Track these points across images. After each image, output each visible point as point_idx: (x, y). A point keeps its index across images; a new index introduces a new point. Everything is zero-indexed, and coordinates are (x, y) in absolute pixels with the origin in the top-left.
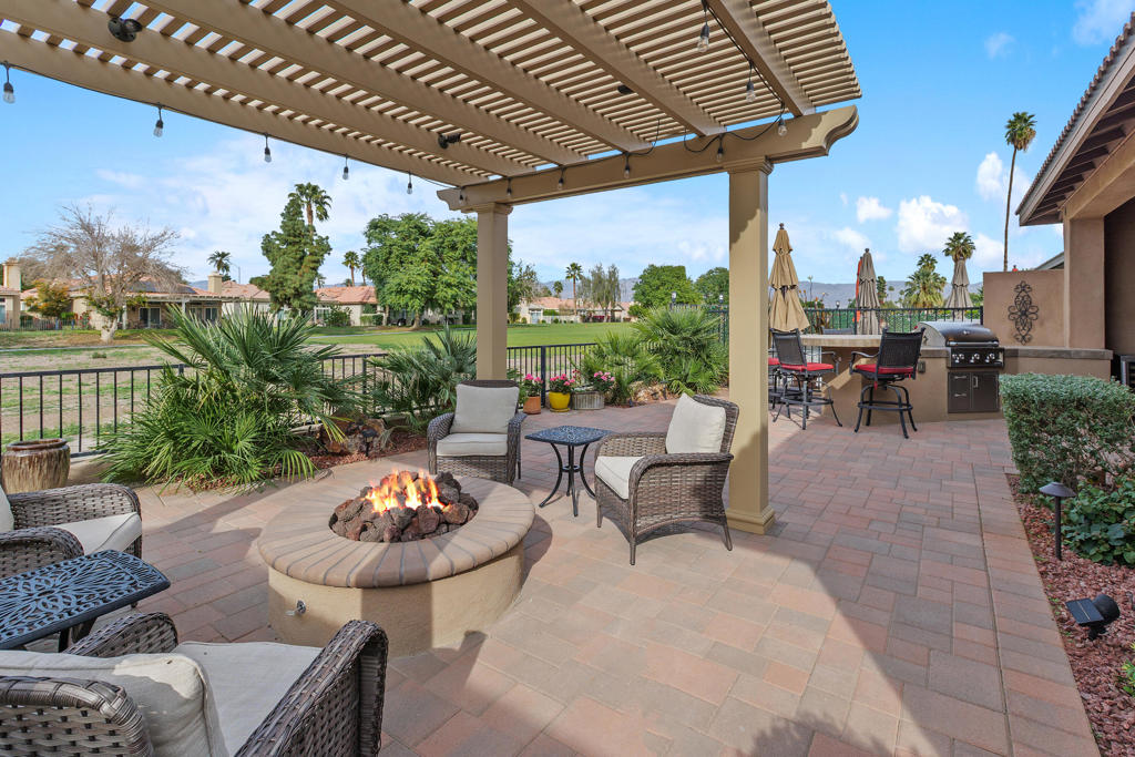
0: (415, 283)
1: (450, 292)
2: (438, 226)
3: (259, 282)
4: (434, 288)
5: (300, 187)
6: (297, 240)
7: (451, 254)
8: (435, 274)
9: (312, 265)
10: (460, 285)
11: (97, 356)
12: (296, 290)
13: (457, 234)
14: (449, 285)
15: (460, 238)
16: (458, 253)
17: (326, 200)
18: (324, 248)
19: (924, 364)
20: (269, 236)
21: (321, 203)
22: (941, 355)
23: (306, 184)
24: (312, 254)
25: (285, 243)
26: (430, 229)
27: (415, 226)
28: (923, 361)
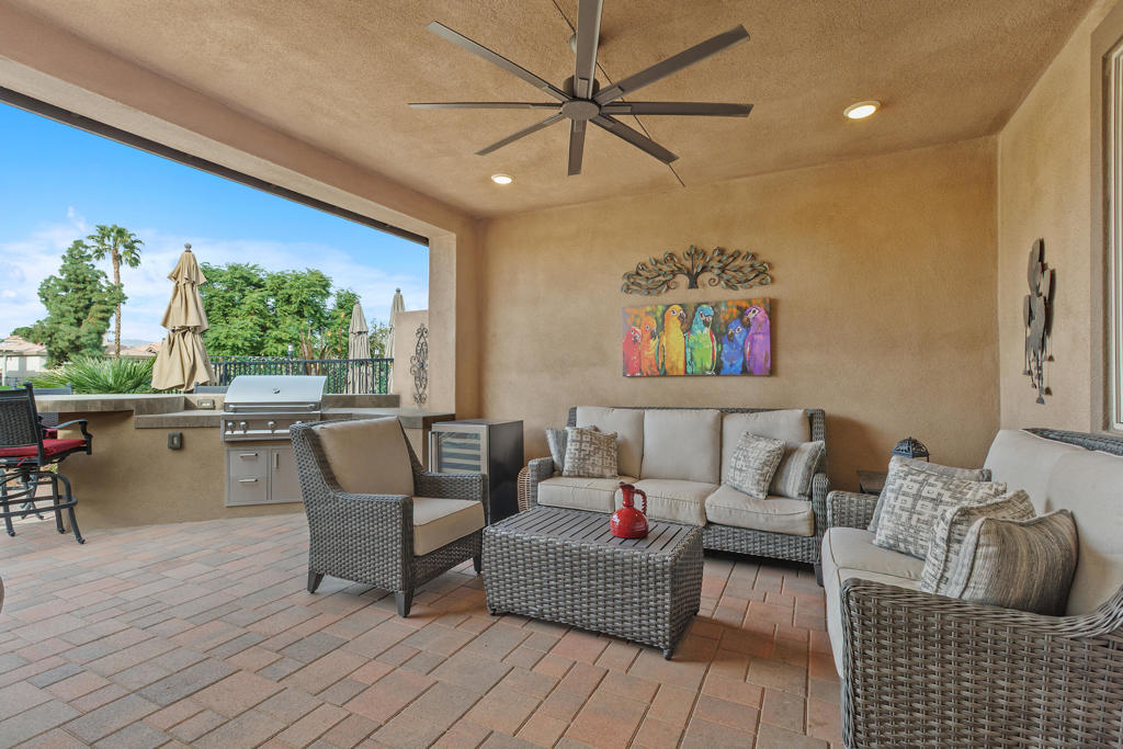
2: (273, 278)
3: (26, 333)
5: (102, 229)
6: (81, 286)
7: (285, 307)
8: (264, 328)
12: (72, 342)
14: (280, 341)
15: (294, 291)
16: (294, 307)
17: (136, 245)
18: (117, 297)
19: (181, 437)
20: (47, 281)
21: (130, 247)
22: (214, 424)
23: (110, 226)
24: (100, 303)
25: (66, 290)
26: (261, 280)
27: (242, 277)
28: (178, 432)
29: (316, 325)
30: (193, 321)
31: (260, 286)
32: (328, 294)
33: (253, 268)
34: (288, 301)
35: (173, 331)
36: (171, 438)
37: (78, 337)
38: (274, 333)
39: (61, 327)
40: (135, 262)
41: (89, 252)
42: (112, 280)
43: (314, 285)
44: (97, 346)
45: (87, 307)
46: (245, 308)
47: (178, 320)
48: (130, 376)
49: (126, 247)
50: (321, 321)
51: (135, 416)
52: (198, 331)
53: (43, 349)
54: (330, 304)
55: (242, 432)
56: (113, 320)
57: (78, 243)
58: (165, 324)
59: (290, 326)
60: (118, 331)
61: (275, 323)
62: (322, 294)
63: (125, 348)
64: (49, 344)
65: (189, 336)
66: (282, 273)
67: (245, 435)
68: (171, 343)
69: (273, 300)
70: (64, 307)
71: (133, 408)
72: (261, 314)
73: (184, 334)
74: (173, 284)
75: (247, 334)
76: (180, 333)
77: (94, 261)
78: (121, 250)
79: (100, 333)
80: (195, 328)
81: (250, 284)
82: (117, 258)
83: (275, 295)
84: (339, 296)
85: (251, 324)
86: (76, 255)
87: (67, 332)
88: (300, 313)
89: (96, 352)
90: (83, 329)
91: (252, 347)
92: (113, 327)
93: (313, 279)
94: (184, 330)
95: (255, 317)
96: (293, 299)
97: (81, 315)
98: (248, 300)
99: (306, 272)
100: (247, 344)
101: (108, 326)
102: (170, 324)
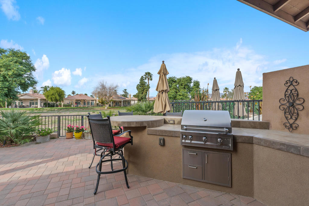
0: (170, 95)
1: (180, 97)
2: (178, 79)
3: (134, 96)
4: (176, 96)
5: (146, 73)
6: (143, 85)
7: (181, 87)
8: (176, 92)
9: (146, 91)
10: (183, 95)
11: (93, 112)
12: (141, 97)
13: (183, 81)
14: (180, 95)
15: (183, 82)
16: (183, 87)
17: (152, 76)
18: (149, 87)
19: (164, 140)
20: (138, 85)
21: (151, 76)
22: (177, 135)
23: (147, 72)
24: (146, 89)
25: (140, 87)
26: (176, 80)
27: (172, 80)
28: (162, 137)
29: (188, 91)
30: (165, 88)
31: (175, 82)
32: (192, 82)
33: (174, 78)
34: (182, 85)
35: (159, 92)
36: (160, 140)
37: (142, 96)
38: (179, 93)
39: (140, 94)
40: (151, 80)
41: (144, 78)
42: (148, 84)
43: (188, 80)
44: (145, 98)
45: (144, 90)
46: (172, 87)
47: (161, 89)
48: (149, 107)
49: (150, 76)
50: (190, 90)
51: (147, 129)
52: (167, 92)
53: (137, 99)
54: (192, 85)
55: (189, 141)
56: (148, 92)
57: (142, 77)
58: (157, 90)
59: (182, 92)
60: (149, 95)
61: (179, 91)
62: (190, 82)
63: (150, 98)
64: (138, 98)
65: (164, 93)
66: (180, 78)
67: (191, 143)
68: (159, 96)
69: (178, 85)
70: (140, 90)
71: (146, 125)
72: (176, 89)
73: (162, 93)
74: (159, 76)
75: (173, 94)
76: (161, 92)
77: (145, 80)
78: (149, 77)
79: (146, 95)
80: (166, 90)
81: (173, 82)
82: (148, 79)
83: (179, 84)
84: (194, 82)
85: (174, 92)
86: (142, 79)
87: (141, 95)
88: (184, 88)
89: (145, 100)
90: (143, 95)
91: (174, 97)
92: (148, 94)
93: (188, 79)
94: (163, 91)
95: (174, 90)
96: (183, 84)
97: (143, 91)
98: (173, 86)
99: (186, 77)
100: (173, 96)
101: (147, 94)
102: (158, 90)
